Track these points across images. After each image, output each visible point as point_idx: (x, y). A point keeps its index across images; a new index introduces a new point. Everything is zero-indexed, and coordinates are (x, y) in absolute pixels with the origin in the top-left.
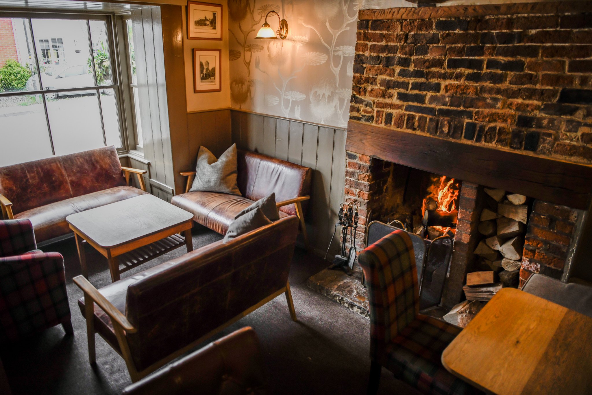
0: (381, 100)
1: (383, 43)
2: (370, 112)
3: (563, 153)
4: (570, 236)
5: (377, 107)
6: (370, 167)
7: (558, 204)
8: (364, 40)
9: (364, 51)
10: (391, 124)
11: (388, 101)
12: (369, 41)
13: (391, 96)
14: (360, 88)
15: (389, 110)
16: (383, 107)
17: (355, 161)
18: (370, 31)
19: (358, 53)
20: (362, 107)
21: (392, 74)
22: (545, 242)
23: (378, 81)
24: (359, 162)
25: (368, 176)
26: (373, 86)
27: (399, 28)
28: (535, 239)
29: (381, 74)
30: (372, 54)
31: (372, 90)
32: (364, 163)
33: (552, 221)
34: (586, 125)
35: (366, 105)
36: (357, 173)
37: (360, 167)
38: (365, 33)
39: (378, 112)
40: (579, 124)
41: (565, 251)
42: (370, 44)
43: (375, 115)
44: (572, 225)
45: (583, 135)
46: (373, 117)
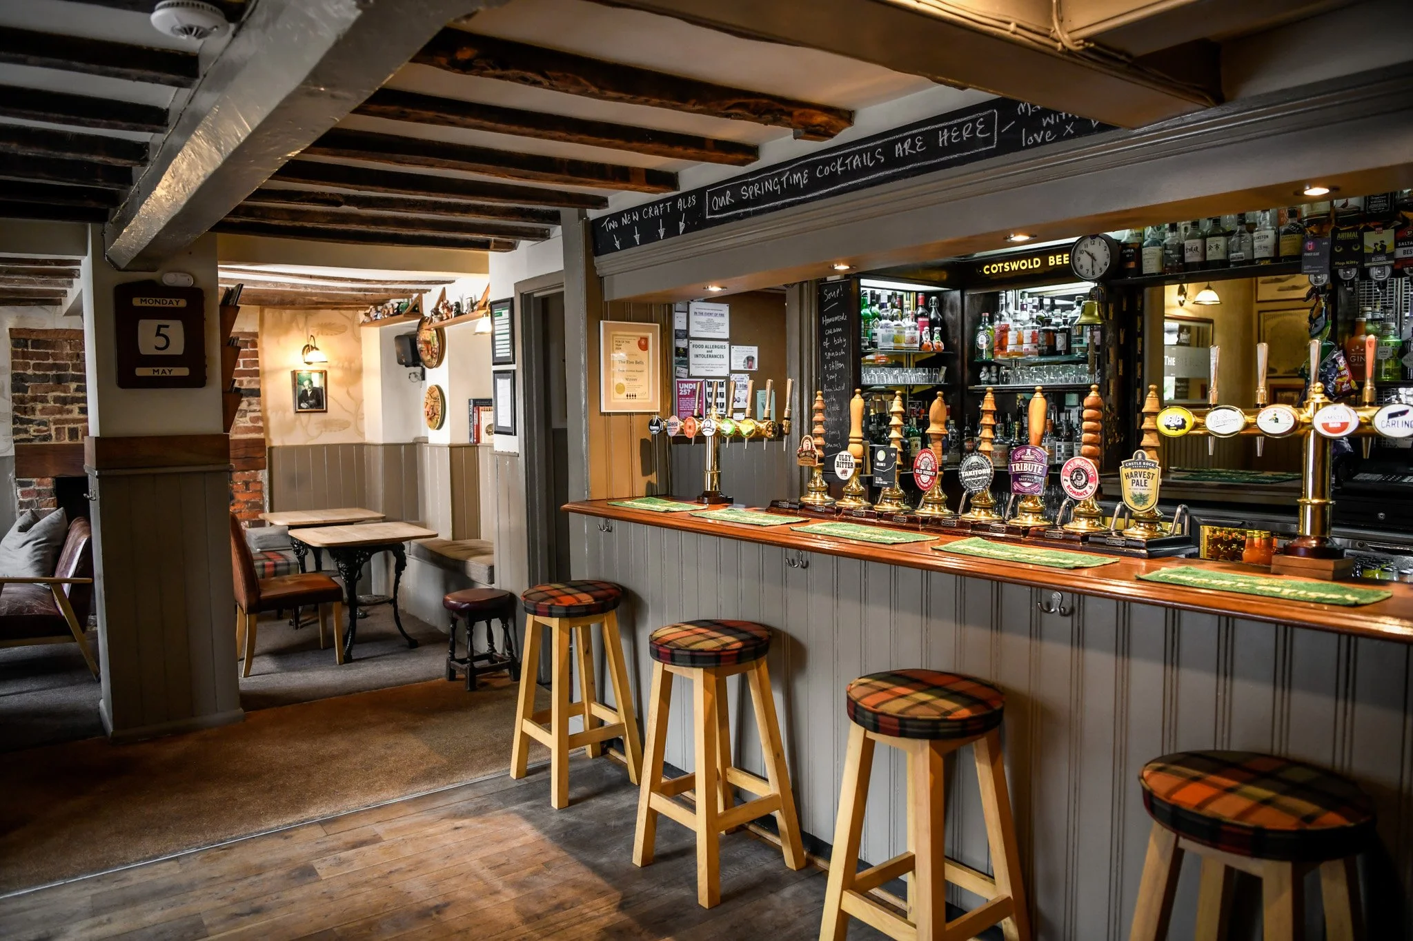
0: (58, 416)
1: (51, 361)
2: (45, 431)
3: (242, 433)
4: (261, 491)
5: (55, 424)
6: (54, 489)
7: (247, 471)
8: (23, 358)
9: (25, 369)
10: (77, 438)
11: (65, 416)
12: (32, 359)
13: (70, 412)
14: (26, 408)
15: (72, 426)
16: (63, 424)
17: (32, 488)
18: (30, 350)
19: (15, 371)
20: (32, 428)
21: (66, 390)
22: (247, 502)
23: (49, 399)
24: (37, 488)
25: (53, 500)
26: (45, 405)
27: (68, 347)
28: (239, 502)
29: (53, 391)
30: (37, 372)
31: (43, 408)
32: (45, 488)
33: (247, 484)
34: (250, 411)
35: (39, 425)
36: (37, 501)
37: (39, 493)
38: (23, 352)
39: (56, 429)
40: (246, 411)
41: (261, 503)
42: (32, 362)
43: (53, 433)
44: (261, 482)
45: (250, 418)
46: (50, 435)
